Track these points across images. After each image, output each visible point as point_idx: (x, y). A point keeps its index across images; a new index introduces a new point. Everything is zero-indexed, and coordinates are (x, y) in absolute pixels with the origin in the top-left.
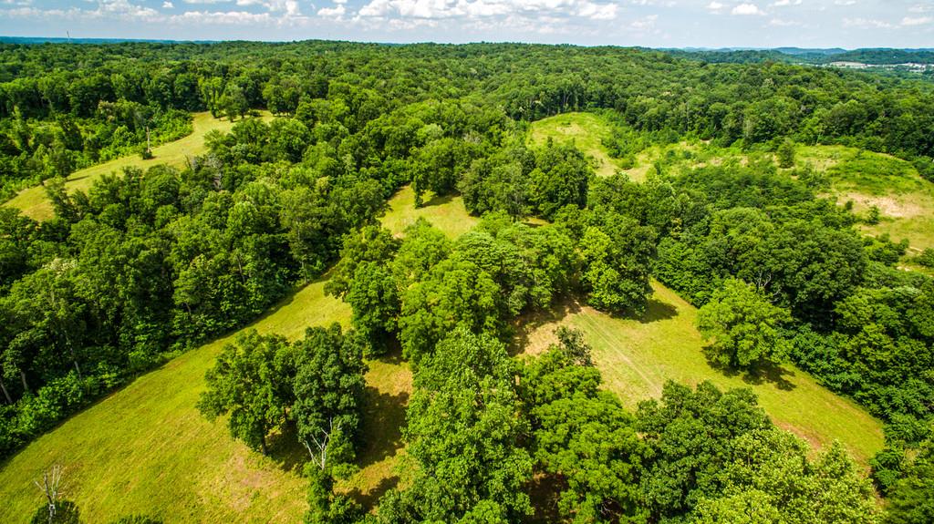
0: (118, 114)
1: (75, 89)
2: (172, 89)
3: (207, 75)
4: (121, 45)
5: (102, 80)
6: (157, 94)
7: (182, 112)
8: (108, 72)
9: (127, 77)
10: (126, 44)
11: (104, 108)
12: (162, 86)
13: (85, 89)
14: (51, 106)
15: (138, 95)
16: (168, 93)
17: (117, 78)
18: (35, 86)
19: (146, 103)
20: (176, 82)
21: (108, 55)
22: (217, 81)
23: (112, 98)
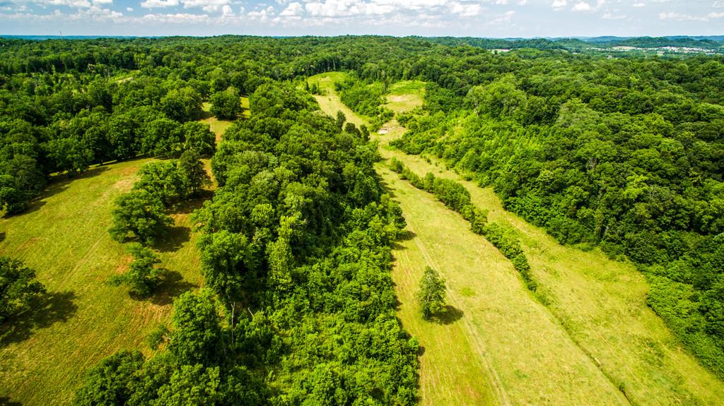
0: (97, 70)
1: (77, 59)
2: (122, 59)
3: (138, 53)
4: (97, 40)
5: (89, 55)
6: (114, 62)
7: (127, 70)
8: (92, 52)
9: (101, 54)
10: (100, 39)
11: (90, 67)
12: (117, 58)
13: (81, 59)
14: (66, 67)
15: (106, 61)
16: (120, 61)
17: (96, 54)
18: (59, 58)
19: (109, 66)
20: (124, 56)
21: (89, 46)
22: (143, 55)
23: (94, 63)
